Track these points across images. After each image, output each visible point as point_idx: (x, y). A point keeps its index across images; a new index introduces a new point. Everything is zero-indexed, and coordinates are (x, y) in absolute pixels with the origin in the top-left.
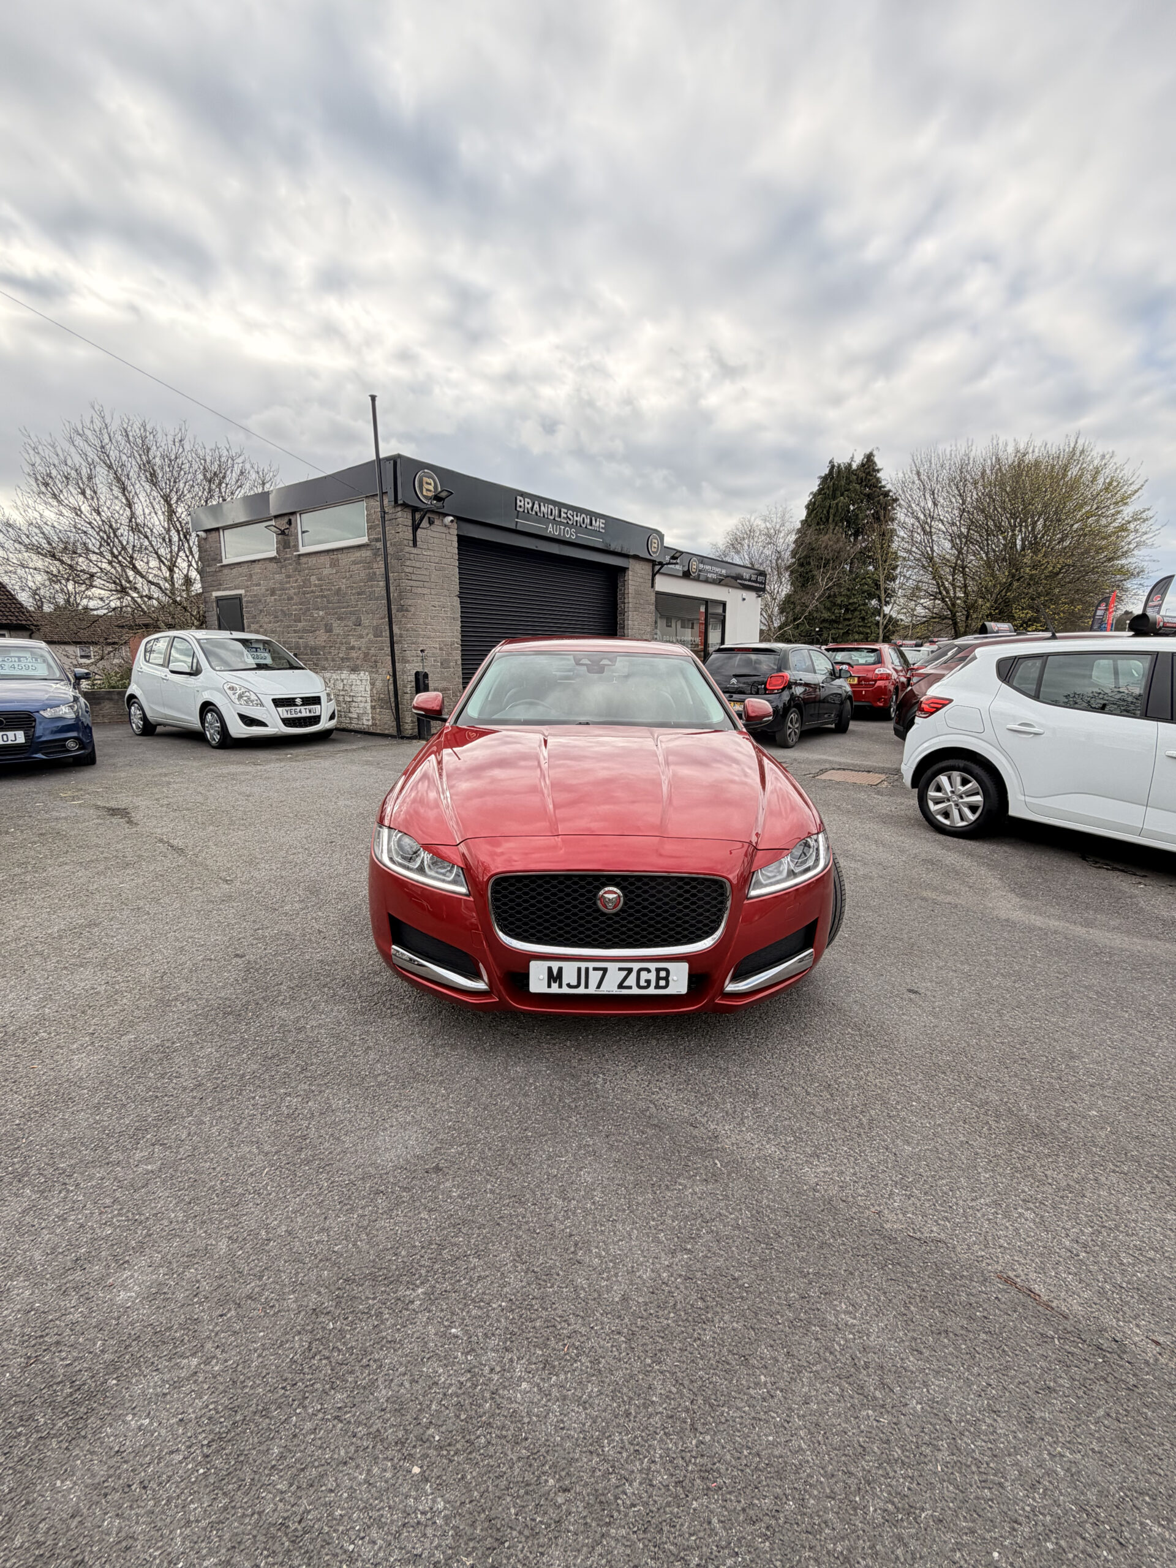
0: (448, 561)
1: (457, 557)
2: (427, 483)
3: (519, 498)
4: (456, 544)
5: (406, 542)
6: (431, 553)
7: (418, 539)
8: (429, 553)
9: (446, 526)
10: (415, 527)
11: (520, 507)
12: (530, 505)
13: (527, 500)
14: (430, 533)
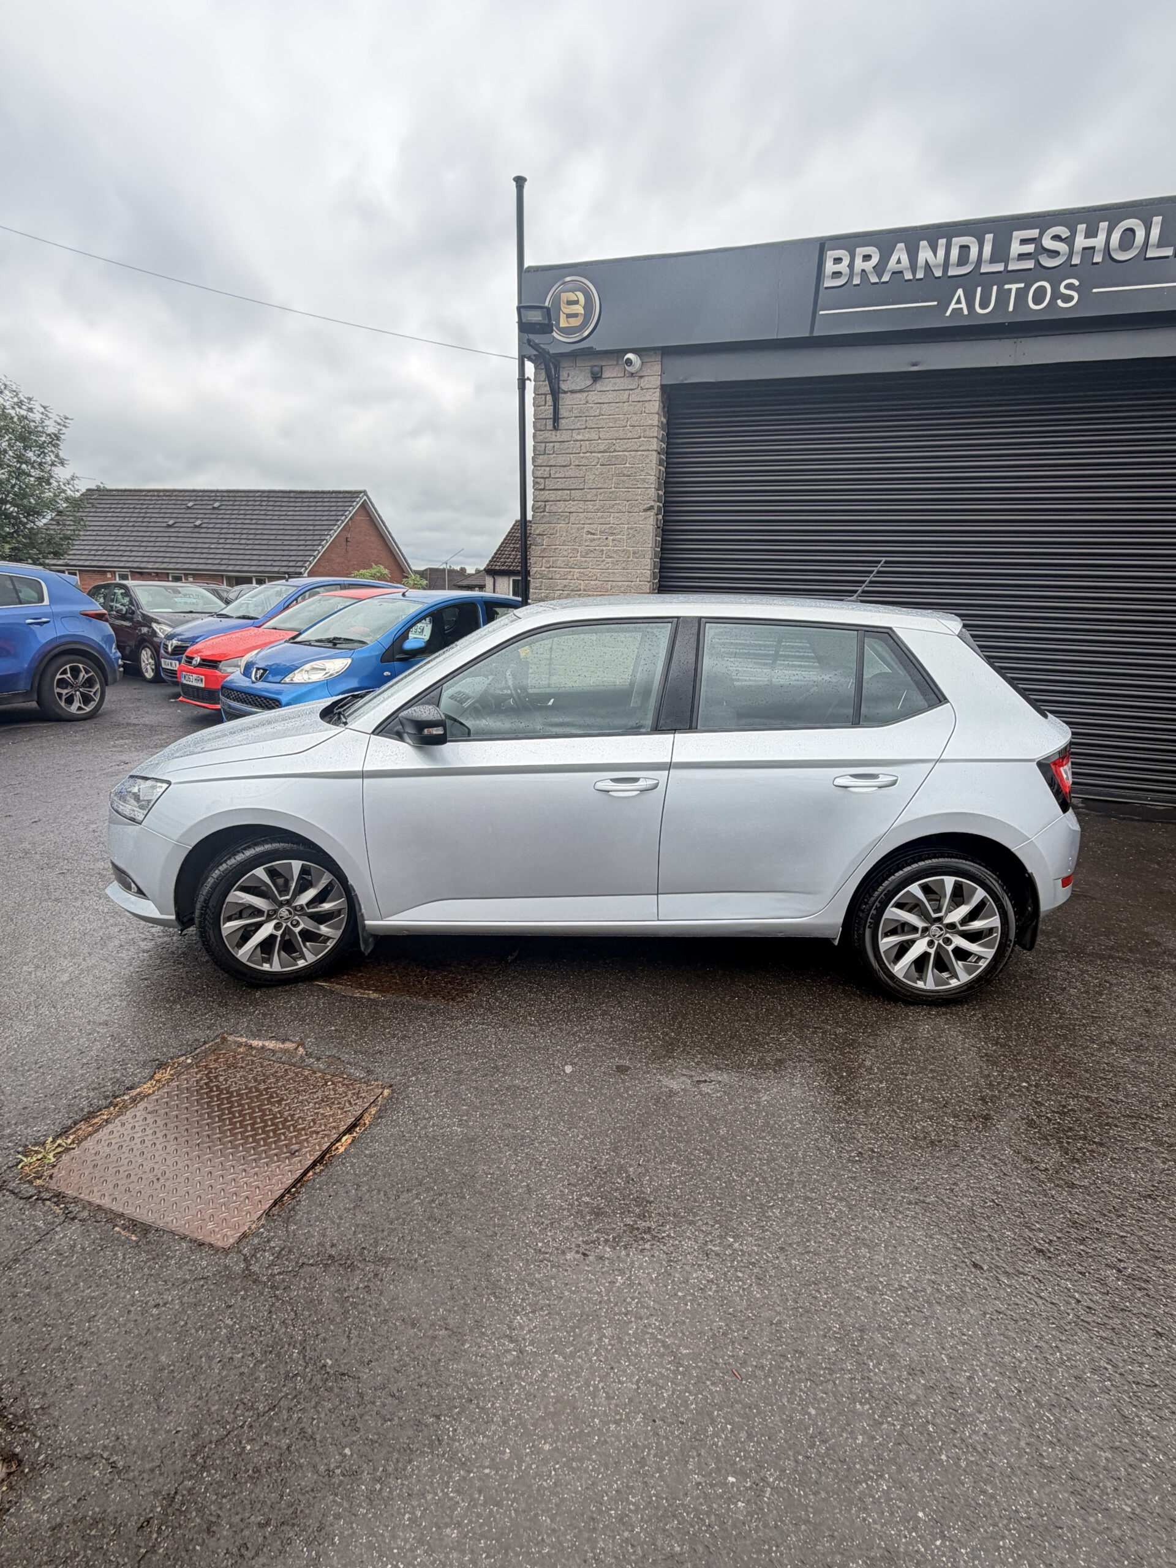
1: (655, 432)
2: (570, 303)
3: (831, 254)
5: (539, 424)
6: (593, 435)
7: (563, 412)
8: (587, 436)
10: (555, 393)
11: (837, 274)
12: (875, 260)
13: (861, 251)
14: (593, 397)
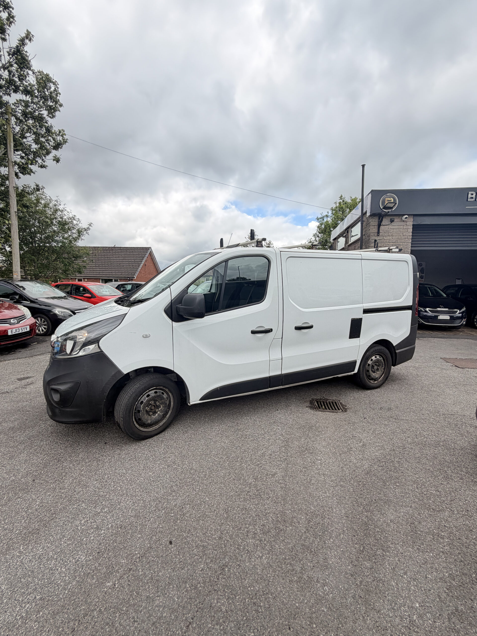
0: (403, 241)
1: (411, 237)
2: (388, 200)
4: (411, 230)
5: (372, 234)
6: (390, 238)
7: (381, 231)
8: (388, 238)
9: (404, 221)
10: (379, 225)
14: (390, 227)
